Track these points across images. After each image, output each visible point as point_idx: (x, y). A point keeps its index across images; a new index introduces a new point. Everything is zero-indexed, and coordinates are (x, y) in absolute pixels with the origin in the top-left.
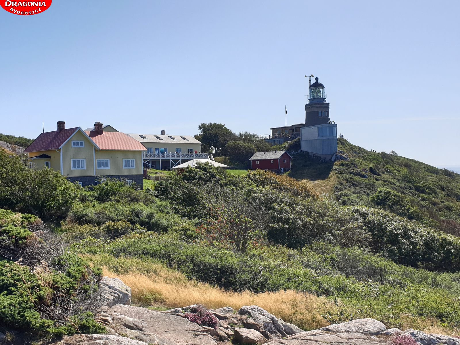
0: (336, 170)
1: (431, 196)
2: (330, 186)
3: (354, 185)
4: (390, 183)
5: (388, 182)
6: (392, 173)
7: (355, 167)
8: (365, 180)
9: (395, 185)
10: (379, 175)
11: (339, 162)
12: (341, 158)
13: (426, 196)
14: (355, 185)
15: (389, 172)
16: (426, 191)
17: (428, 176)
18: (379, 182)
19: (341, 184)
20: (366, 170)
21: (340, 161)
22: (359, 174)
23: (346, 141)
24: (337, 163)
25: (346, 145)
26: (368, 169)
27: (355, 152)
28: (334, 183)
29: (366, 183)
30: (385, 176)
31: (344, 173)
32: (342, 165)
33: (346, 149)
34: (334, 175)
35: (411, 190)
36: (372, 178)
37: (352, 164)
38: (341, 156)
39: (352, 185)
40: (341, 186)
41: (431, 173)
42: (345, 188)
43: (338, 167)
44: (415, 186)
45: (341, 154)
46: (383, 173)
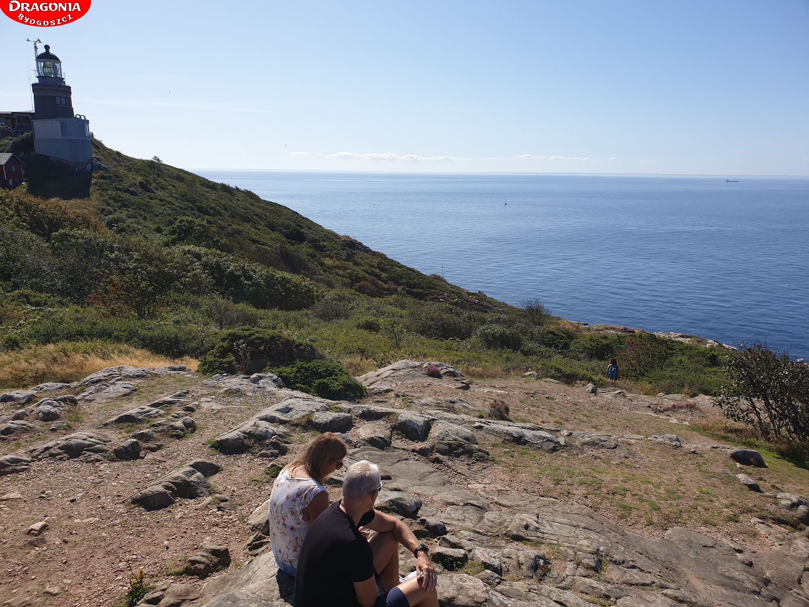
0: (95, 184)
1: (216, 218)
2: (93, 207)
3: (124, 205)
4: (167, 203)
5: (165, 201)
6: (167, 189)
7: (120, 180)
8: (137, 199)
9: (173, 205)
10: (153, 192)
11: (98, 174)
12: (100, 167)
13: (211, 218)
14: (127, 205)
15: (163, 188)
16: (209, 212)
17: (207, 192)
18: (154, 201)
19: (108, 205)
20: (135, 185)
21: (99, 171)
22: (127, 191)
23: (100, 143)
24: (95, 175)
25: (101, 148)
26: (138, 184)
27: (115, 159)
28: (97, 202)
29: (139, 202)
30: (161, 194)
31: (108, 190)
32: (103, 177)
33: (102, 155)
34: (94, 192)
35: (193, 212)
36: (145, 196)
37: (117, 177)
38: (99, 165)
39: (122, 206)
40: (109, 208)
41: (209, 189)
42: (115, 211)
43: (98, 181)
44: (196, 206)
45: (98, 163)
46: (157, 189)
